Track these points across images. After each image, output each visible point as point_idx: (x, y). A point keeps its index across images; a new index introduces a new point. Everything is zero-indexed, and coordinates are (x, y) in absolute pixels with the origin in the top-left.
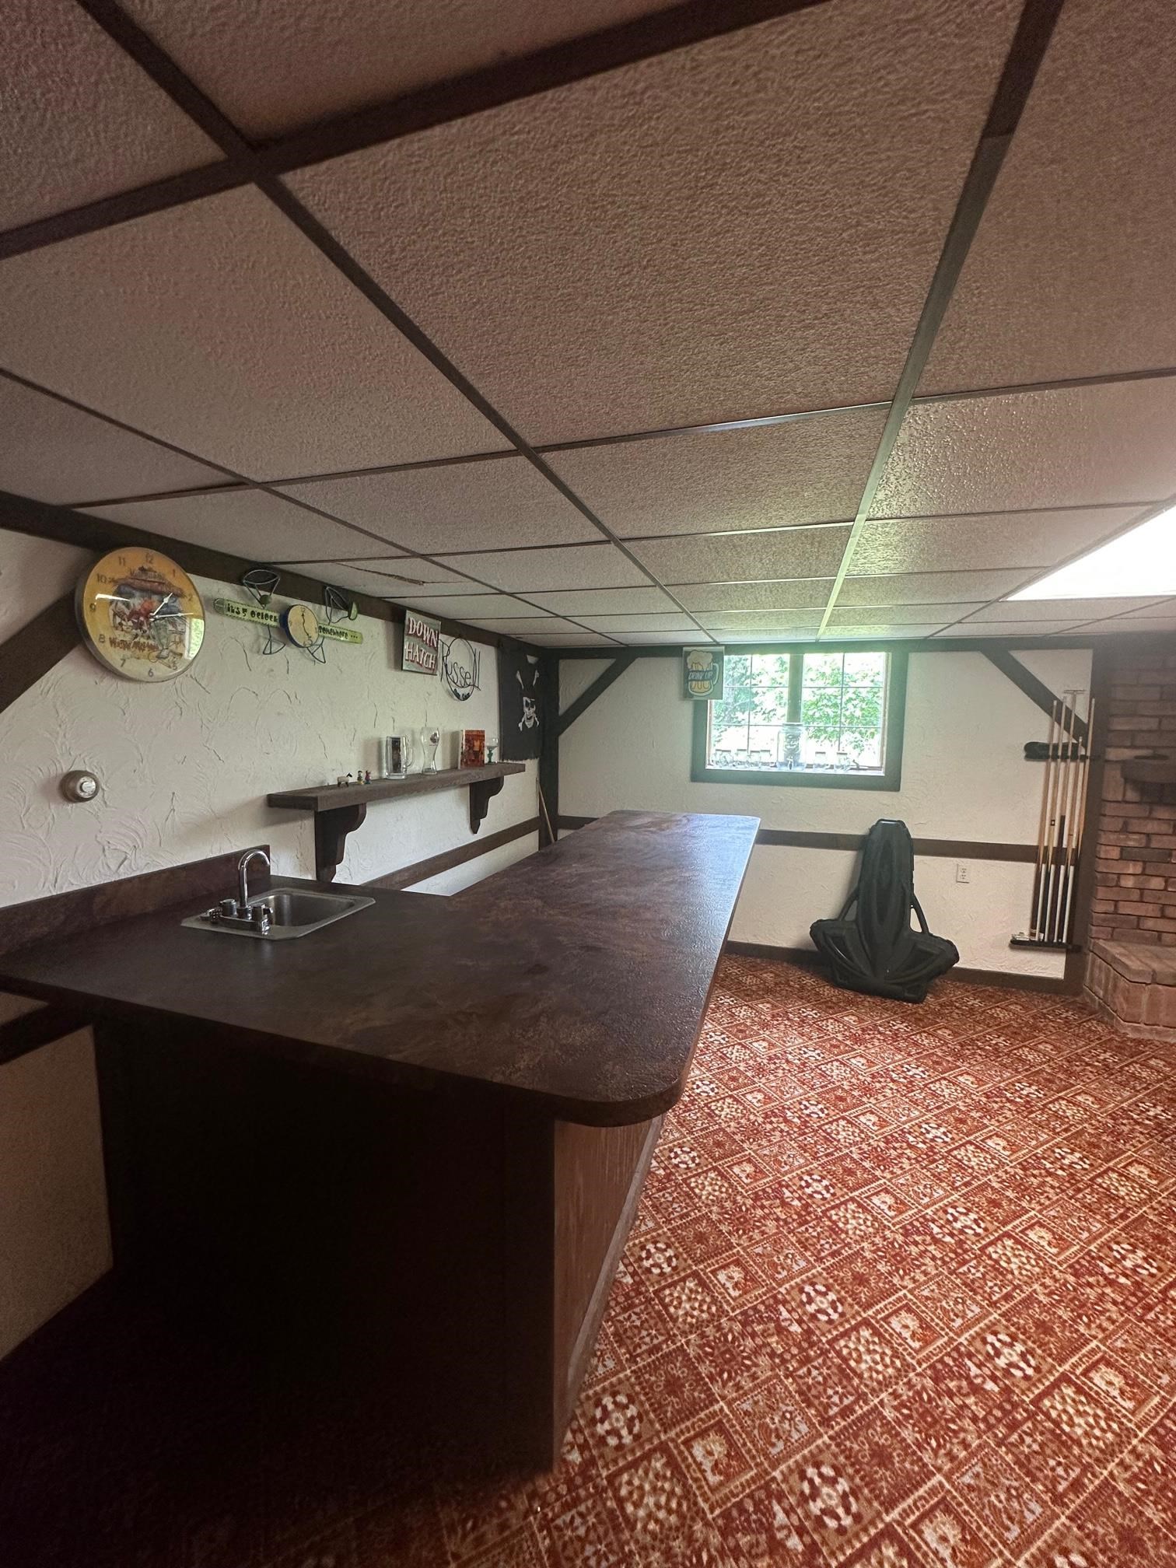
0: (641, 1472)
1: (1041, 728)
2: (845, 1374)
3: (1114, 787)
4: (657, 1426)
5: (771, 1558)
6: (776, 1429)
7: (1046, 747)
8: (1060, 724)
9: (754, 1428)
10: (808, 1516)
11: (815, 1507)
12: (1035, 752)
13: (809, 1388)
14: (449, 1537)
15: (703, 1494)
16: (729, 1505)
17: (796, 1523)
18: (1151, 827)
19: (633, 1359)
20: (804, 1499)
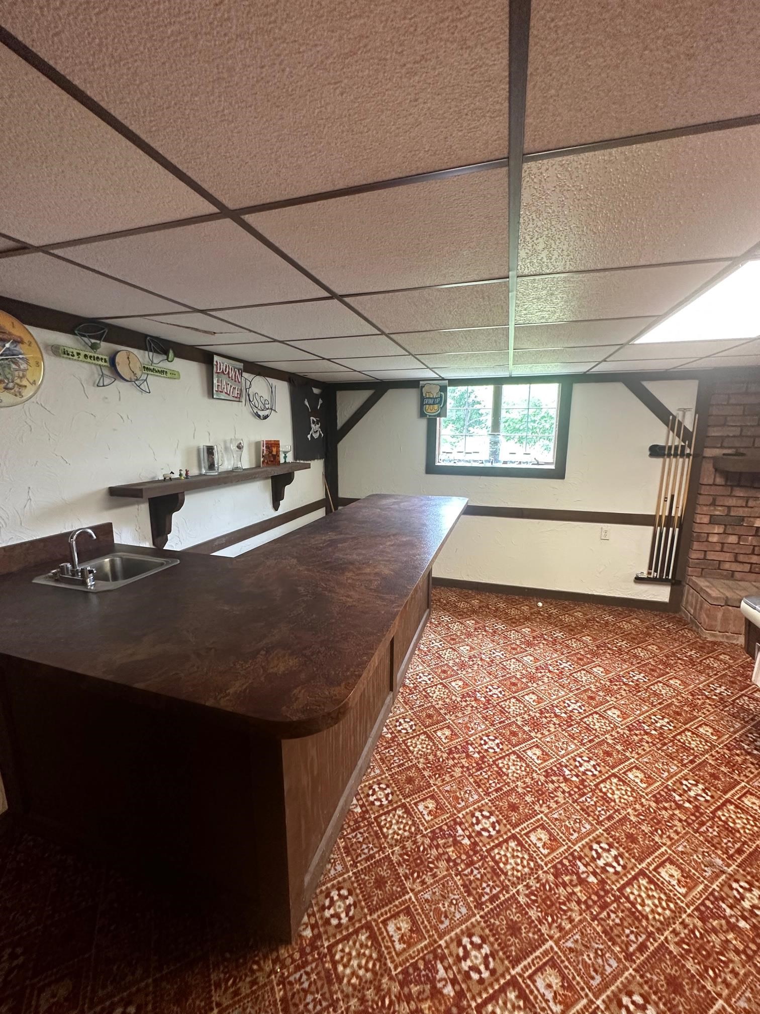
0: (351, 943)
1: (661, 435)
2: (496, 872)
3: (708, 476)
4: (366, 910)
5: (432, 1001)
6: (446, 911)
7: (663, 448)
8: (673, 432)
9: (431, 910)
10: (459, 971)
11: (465, 965)
12: (656, 451)
13: (471, 882)
14: (216, 991)
15: (391, 958)
16: (408, 964)
17: (451, 976)
18: (731, 502)
19: (355, 865)
20: (459, 960)
